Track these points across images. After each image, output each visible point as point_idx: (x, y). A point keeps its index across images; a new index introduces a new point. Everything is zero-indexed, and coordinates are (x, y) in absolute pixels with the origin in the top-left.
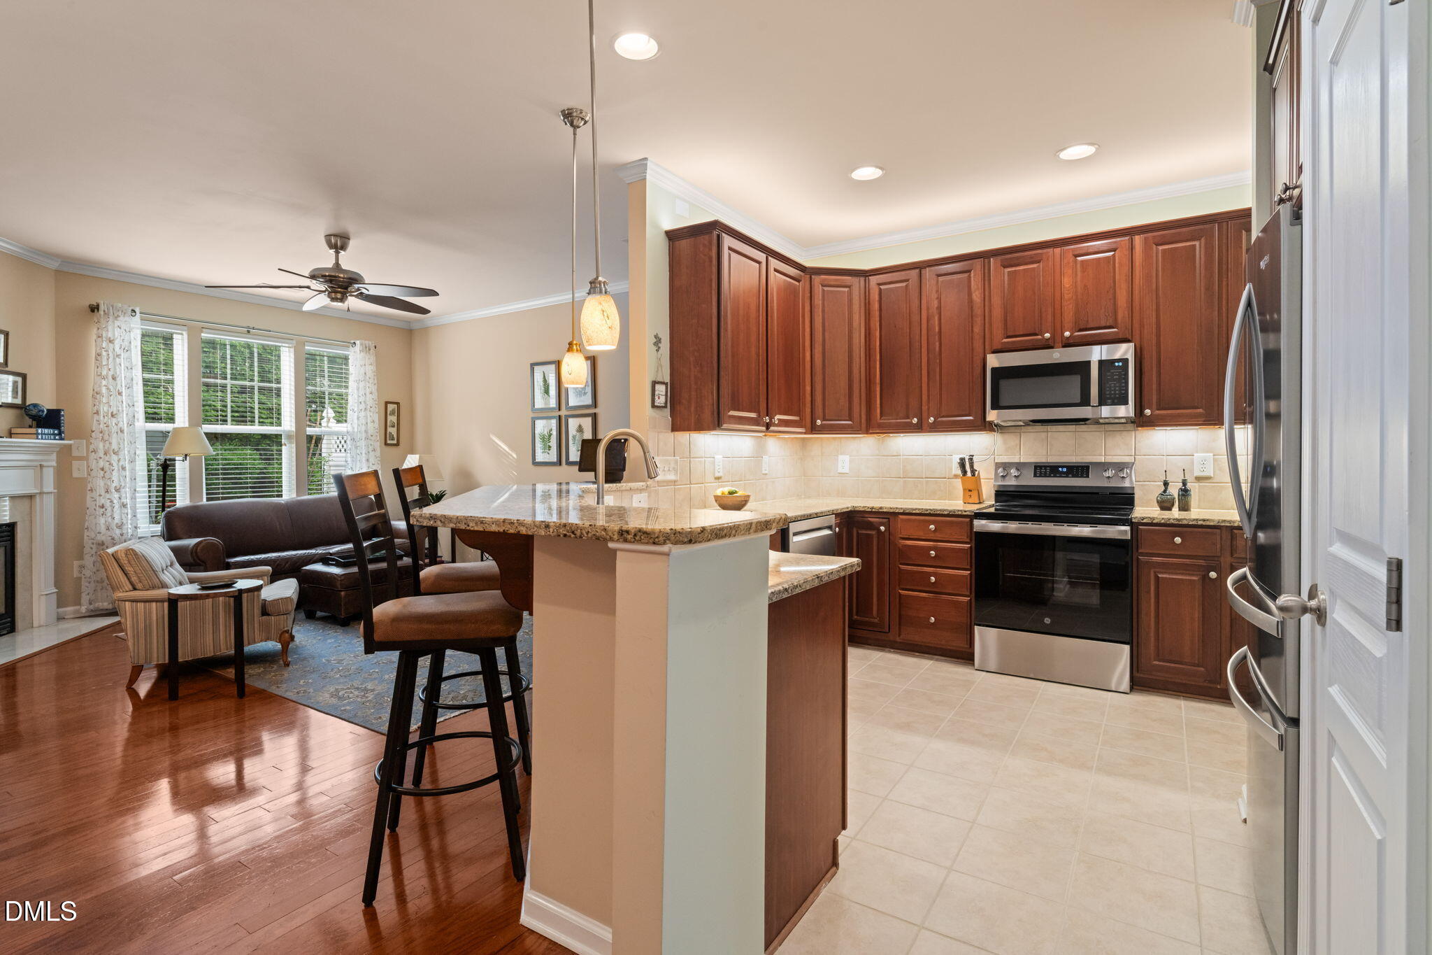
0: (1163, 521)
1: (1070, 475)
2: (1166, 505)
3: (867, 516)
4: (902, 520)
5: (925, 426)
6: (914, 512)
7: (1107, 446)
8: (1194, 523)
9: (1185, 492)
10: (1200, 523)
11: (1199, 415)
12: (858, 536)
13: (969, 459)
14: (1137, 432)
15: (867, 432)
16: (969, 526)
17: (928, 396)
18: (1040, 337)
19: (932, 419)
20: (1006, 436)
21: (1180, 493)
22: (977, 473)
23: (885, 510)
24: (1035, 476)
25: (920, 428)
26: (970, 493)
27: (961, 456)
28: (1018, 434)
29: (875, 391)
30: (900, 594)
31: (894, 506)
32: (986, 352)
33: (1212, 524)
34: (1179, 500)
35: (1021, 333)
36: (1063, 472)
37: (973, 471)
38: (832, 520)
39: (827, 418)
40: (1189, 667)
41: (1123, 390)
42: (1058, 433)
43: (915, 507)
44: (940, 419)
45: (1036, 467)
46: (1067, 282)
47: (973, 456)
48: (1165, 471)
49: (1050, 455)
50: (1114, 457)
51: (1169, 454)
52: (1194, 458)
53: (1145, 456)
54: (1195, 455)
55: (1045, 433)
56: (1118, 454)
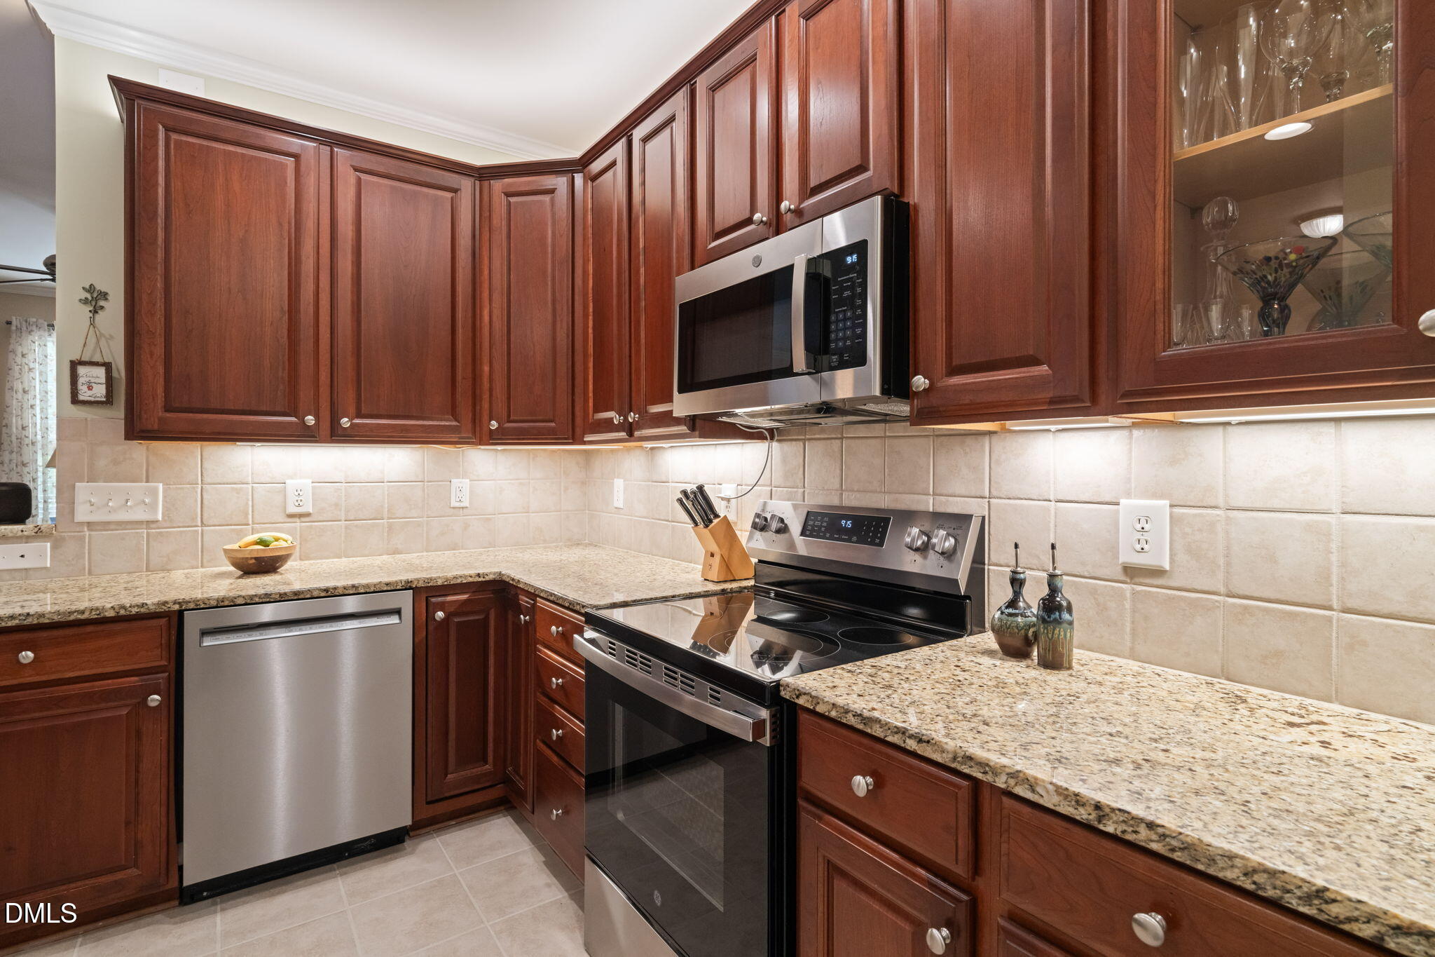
1: (855, 539)
3: (518, 591)
4: (539, 607)
7: (937, 471)
24: (802, 534)
26: (711, 560)
30: (537, 745)
36: (846, 531)
45: (809, 515)
48: (1016, 546)
49: (846, 490)
50: (950, 499)
51: (1060, 497)
52: (1118, 512)
53: (1010, 499)
54: (1122, 501)
55: (838, 442)
56: (957, 492)
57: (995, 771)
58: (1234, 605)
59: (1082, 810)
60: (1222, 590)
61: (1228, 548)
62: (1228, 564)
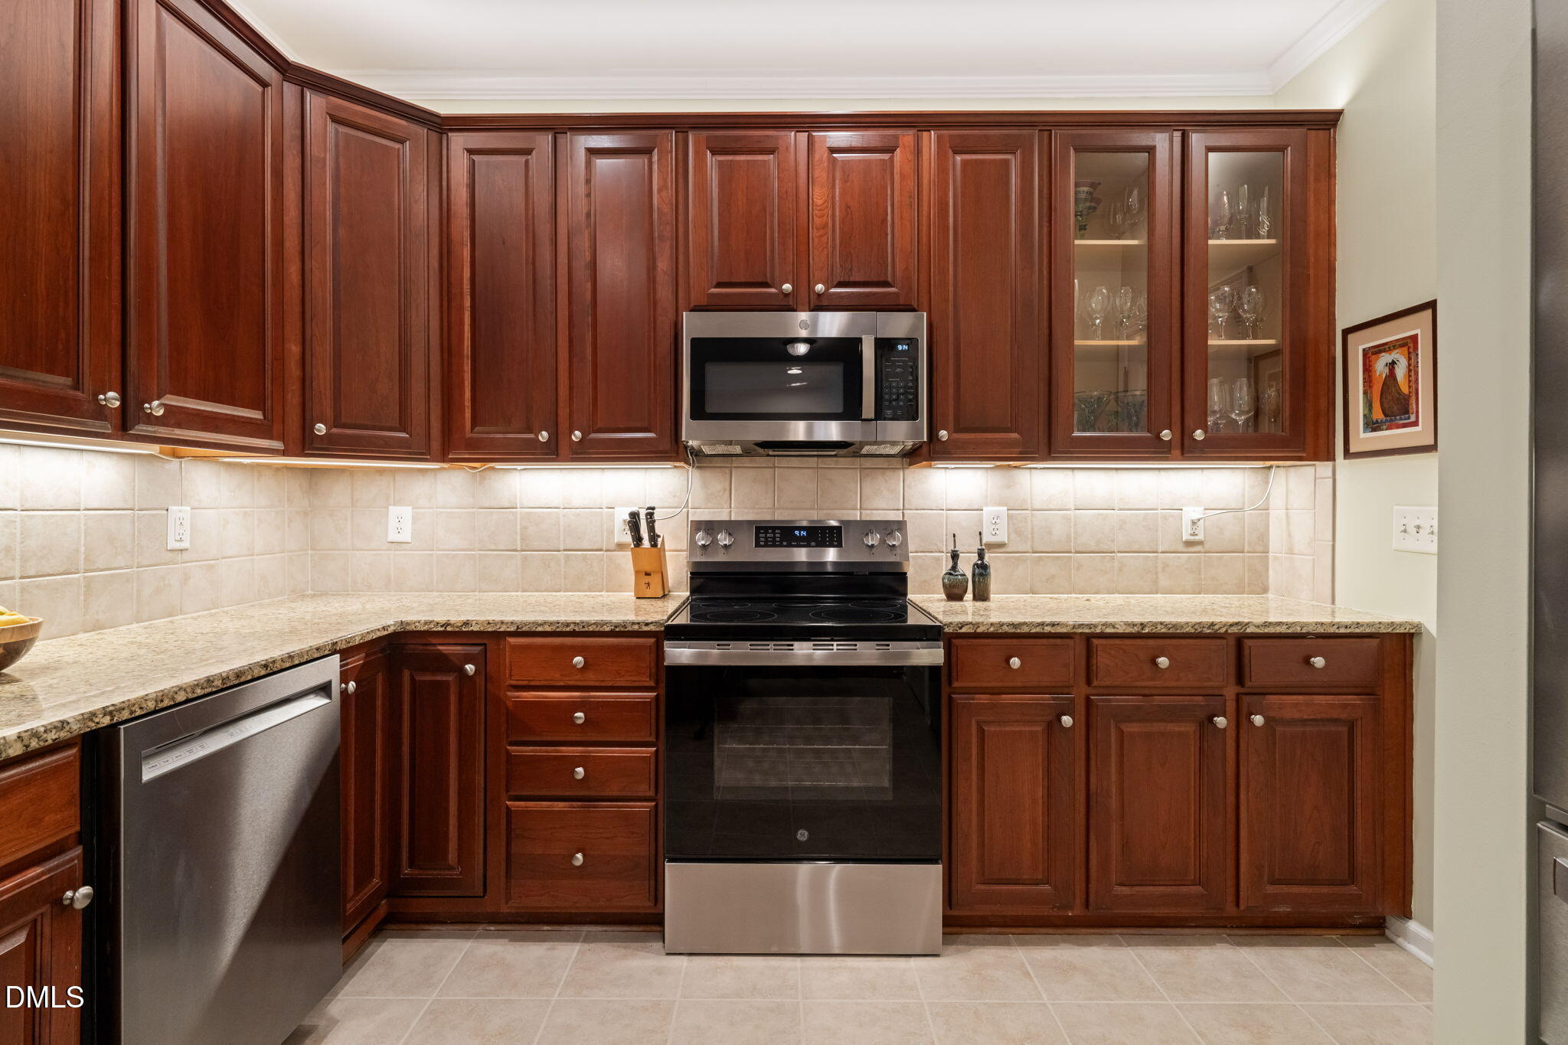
0: (992, 629)
1: (813, 544)
2: (956, 591)
3: (434, 641)
4: (514, 647)
5: (564, 449)
6: (540, 629)
7: (863, 493)
8: (1038, 630)
9: (982, 570)
10: (1048, 629)
11: (1011, 444)
12: (413, 693)
13: (647, 514)
14: (907, 471)
15: (443, 458)
16: (653, 656)
17: (571, 388)
18: (773, 290)
19: (578, 433)
20: (708, 474)
21: (977, 571)
22: (660, 540)
23: (475, 628)
24: (758, 545)
25: (553, 453)
26: (647, 579)
27: (634, 509)
28: (727, 471)
29: (461, 371)
30: (508, 808)
31: (498, 618)
32: (680, 308)
33: (1064, 630)
34: (974, 582)
35: (742, 280)
36: (802, 538)
37: (654, 538)
38: (330, 669)
39: (343, 420)
40: (1029, 887)
41: (911, 393)
42: (790, 470)
43: (540, 618)
44: (593, 435)
45: (758, 529)
46: (819, 196)
47: (653, 509)
48: (954, 536)
49: (778, 509)
50: (874, 511)
51: (950, 508)
52: (982, 514)
53: (917, 510)
54: (984, 508)
55: (771, 470)
56: (880, 507)
57: (1095, 626)
58: (1035, 557)
59: (1135, 628)
60: (1030, 550)
61: (1032, 529)
62: (1033, 537)
